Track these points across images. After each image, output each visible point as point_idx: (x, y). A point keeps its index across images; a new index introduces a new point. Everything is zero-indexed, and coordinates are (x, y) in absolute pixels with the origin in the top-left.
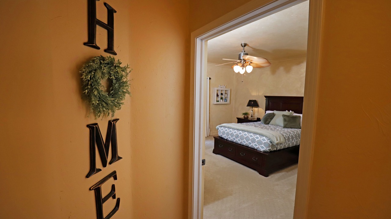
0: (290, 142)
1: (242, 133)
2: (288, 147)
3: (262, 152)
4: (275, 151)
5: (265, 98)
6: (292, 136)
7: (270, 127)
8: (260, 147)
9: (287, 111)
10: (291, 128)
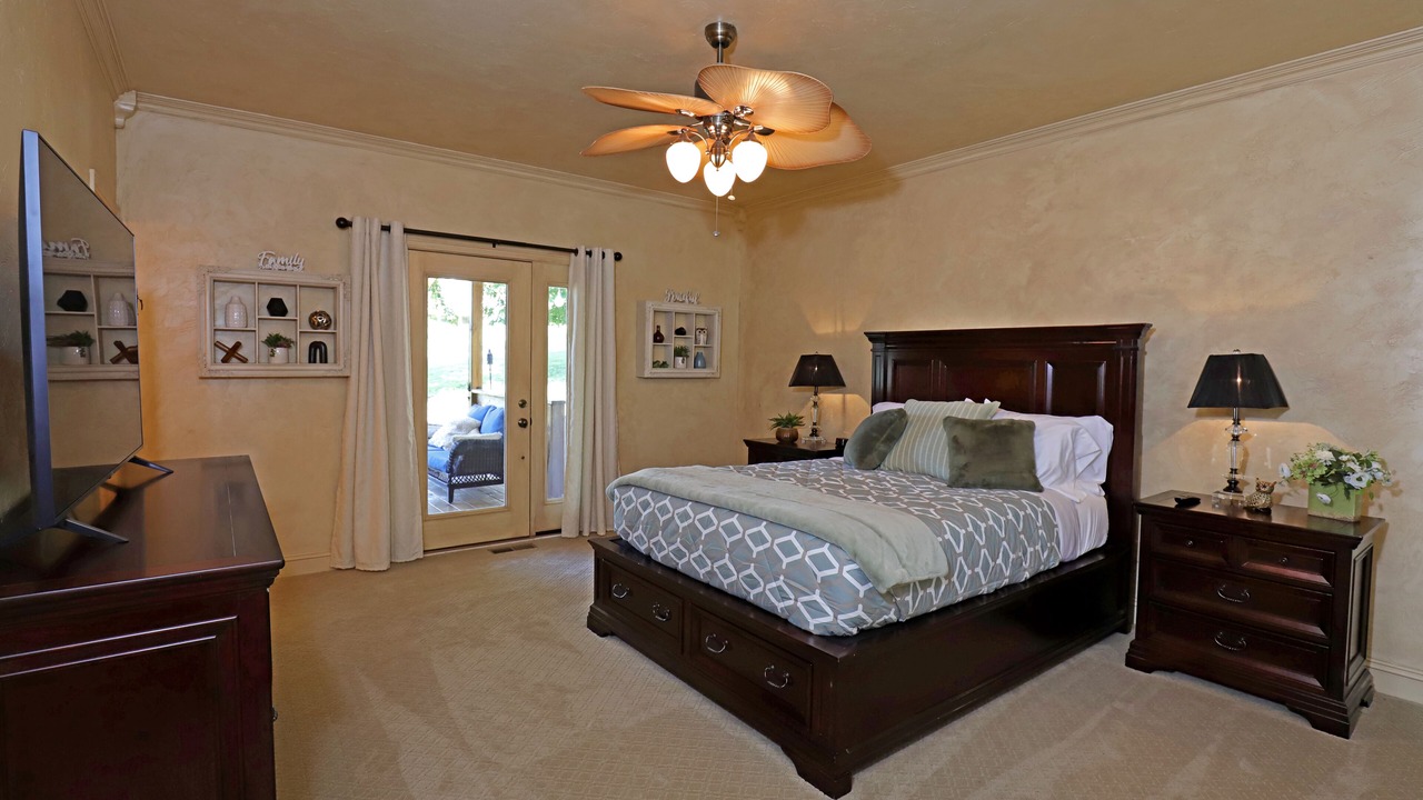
0: (978, 570)
1: (715, 521)
2: (968, 595)
3: (811, 642)
4: (890, 627)
5: (870, 345)
6: (989, 530)
7: (879, 480)
8: (802, 608)
9: (967, 400)
10: (988, 486)
